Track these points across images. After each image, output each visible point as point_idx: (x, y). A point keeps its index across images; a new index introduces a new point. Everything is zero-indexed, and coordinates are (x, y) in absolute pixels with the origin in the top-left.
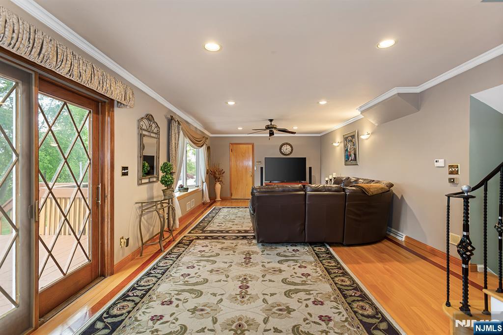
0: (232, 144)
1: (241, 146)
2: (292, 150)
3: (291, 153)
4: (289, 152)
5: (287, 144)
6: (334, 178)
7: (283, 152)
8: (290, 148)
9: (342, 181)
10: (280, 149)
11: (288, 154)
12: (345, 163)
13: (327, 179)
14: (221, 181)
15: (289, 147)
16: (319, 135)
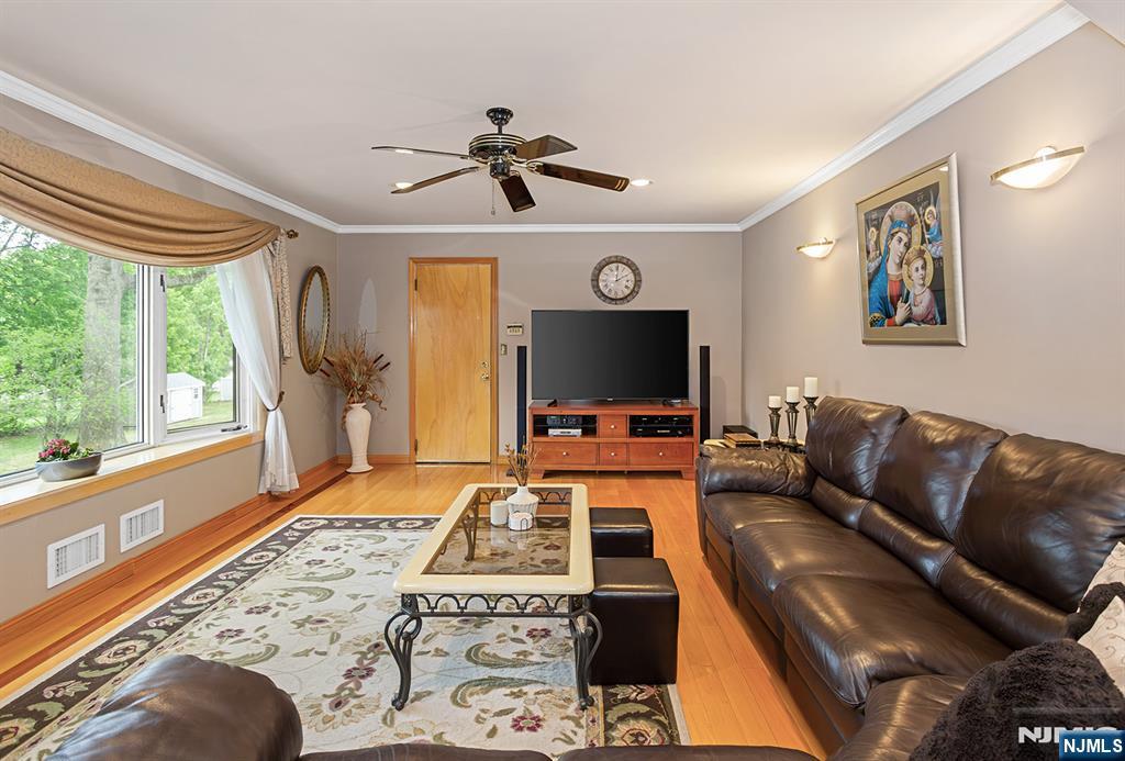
0: (417, 261)
1: (450, 267)
2: (638, 282)
3: (634, 293)
4: (627, 292)
5: (619, 260)
6: (811, 400)
7: (606, 292)
8: (631, 277)
9: (864, 424)
10: (595, 279)
11: (624, 299)
12: (866, 332)
13: (774, 402)
14: (372, 398)
15: (626, 272)
16: (737, 228)
